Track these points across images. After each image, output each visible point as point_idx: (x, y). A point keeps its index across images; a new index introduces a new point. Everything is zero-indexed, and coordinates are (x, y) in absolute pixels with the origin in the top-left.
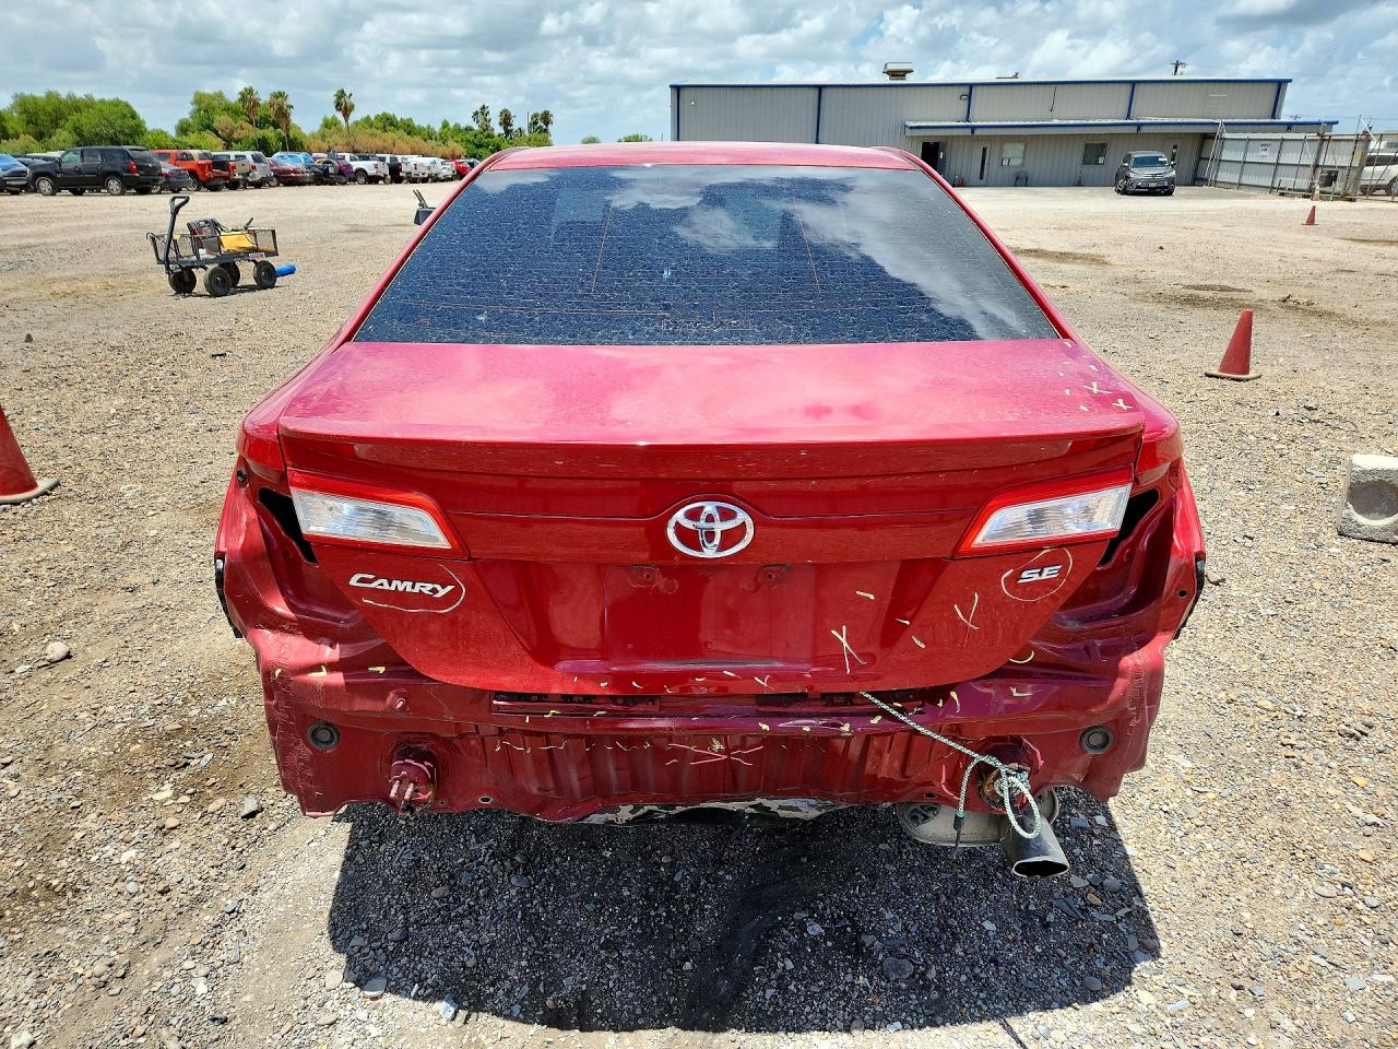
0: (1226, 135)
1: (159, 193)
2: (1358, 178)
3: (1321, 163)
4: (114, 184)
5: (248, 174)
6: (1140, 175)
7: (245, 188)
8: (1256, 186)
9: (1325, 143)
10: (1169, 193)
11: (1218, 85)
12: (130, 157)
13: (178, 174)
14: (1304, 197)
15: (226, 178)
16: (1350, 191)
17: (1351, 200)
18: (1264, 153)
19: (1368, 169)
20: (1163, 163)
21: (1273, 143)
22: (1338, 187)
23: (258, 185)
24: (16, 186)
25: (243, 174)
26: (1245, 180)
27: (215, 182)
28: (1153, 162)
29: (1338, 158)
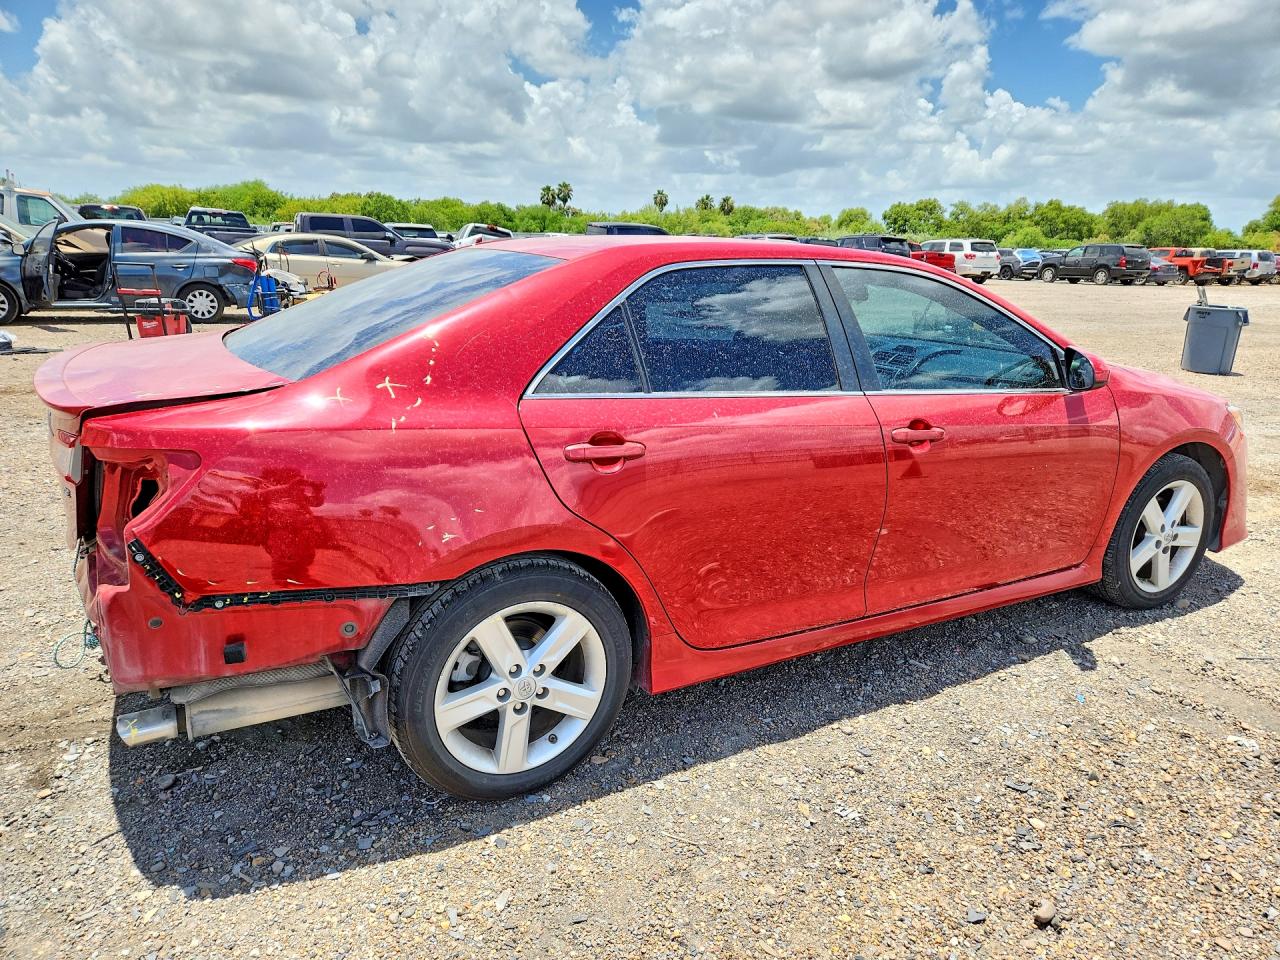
1: (1143, 284)
4: (1101, 276)
5: (1245, 271)
7: (1239, 284)
12: (1123, 253)
13: (1168, 269)
15: (1216, 274)
23: (1255, 282)
24: (1029, 274)
25: (1239, 271)
27: (1203, 278)
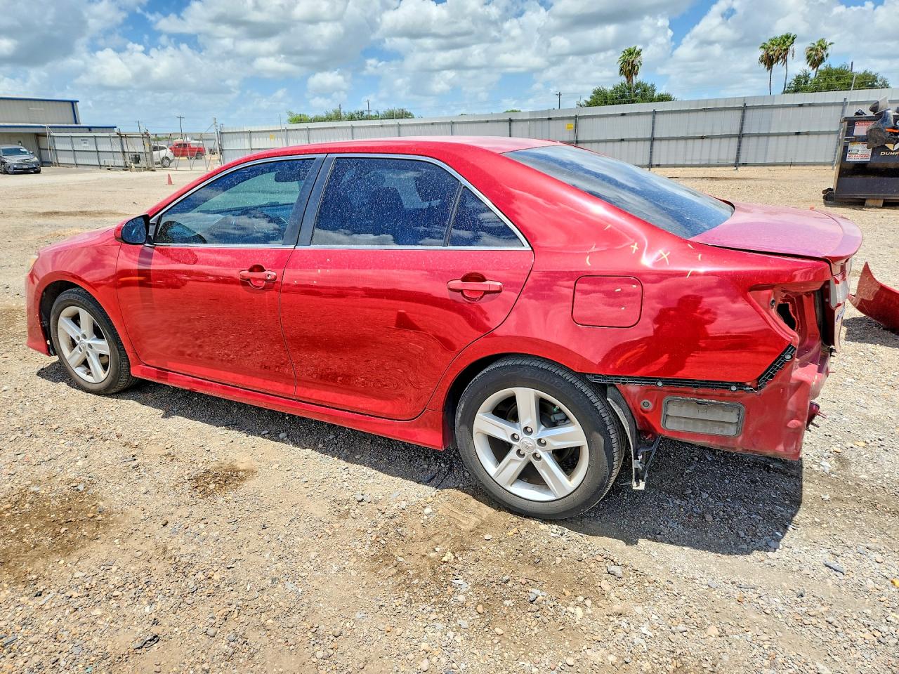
0: (52, 134)
2: (152, 159)
3: (126, 150)
6: (12, 160)
8: (88, 165)
9: (124, 139)
10: (38, 172)
11: (37, 103)
14: (124, 170)
16: (150, 166)
17: (153, 171)
18: (85, 145)
19: (155, 153)
20: (25, 153)
21: (89, 139)
22: (143, 163)
26: (79, 162)
28: (17, 152)
29: (137, 147)
